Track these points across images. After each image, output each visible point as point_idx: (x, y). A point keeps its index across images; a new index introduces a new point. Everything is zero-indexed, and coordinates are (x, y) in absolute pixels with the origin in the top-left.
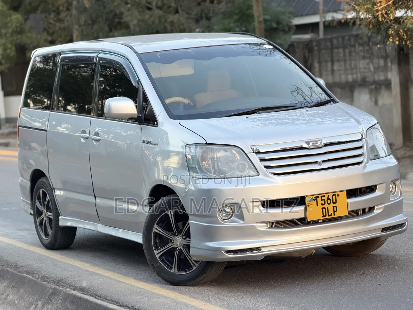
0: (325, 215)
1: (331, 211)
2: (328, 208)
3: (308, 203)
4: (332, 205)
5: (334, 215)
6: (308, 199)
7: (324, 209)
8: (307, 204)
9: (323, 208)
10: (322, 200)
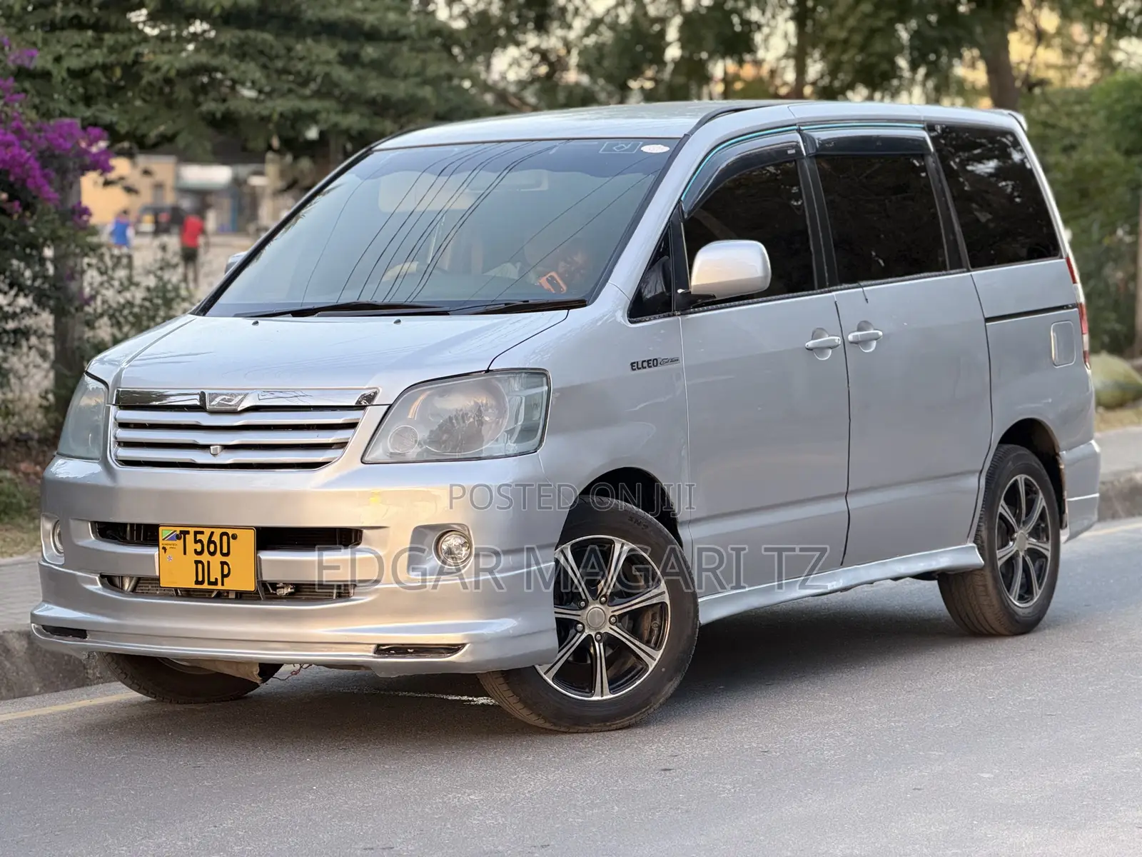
0: (200, 579)
1: (216, 573)
2: (209, 562)
3: (165, 542)
4: (218, 556)
5: (223, 584)
6: (164, 533)
7: (200, 566)
8: (161, 546)
9: (197, 562)
10: (196, 542)
